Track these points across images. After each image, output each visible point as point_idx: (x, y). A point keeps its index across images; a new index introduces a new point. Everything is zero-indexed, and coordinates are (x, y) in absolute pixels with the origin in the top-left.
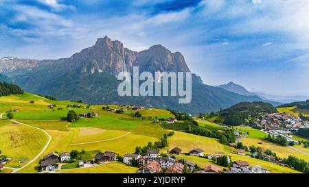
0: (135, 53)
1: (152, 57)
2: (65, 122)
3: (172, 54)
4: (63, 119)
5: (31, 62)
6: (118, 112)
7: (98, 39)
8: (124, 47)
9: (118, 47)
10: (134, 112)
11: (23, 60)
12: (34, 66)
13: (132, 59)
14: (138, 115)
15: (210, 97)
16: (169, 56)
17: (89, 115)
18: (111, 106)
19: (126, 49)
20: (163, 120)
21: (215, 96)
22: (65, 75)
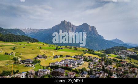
0: (76, 26)
1: (83, 28)
2: (55, 50)
3: (91, 27)
4: (55, 49)
5: (36, 30)
6: (70, 48)
7: (62, 21)
8: (72, 24)
9: (70, 24)
10: (75, 48)
11: (33, 29)
12: (37, 31)
13: (75, 29)
14: (76, 49)
15: (106, 45)
16: (90, 28)
17: (62, 48)
18: (68, 46)
19: (72, 25)
20: (84, 50)
21: (108, 44)
22: (49, 35)
